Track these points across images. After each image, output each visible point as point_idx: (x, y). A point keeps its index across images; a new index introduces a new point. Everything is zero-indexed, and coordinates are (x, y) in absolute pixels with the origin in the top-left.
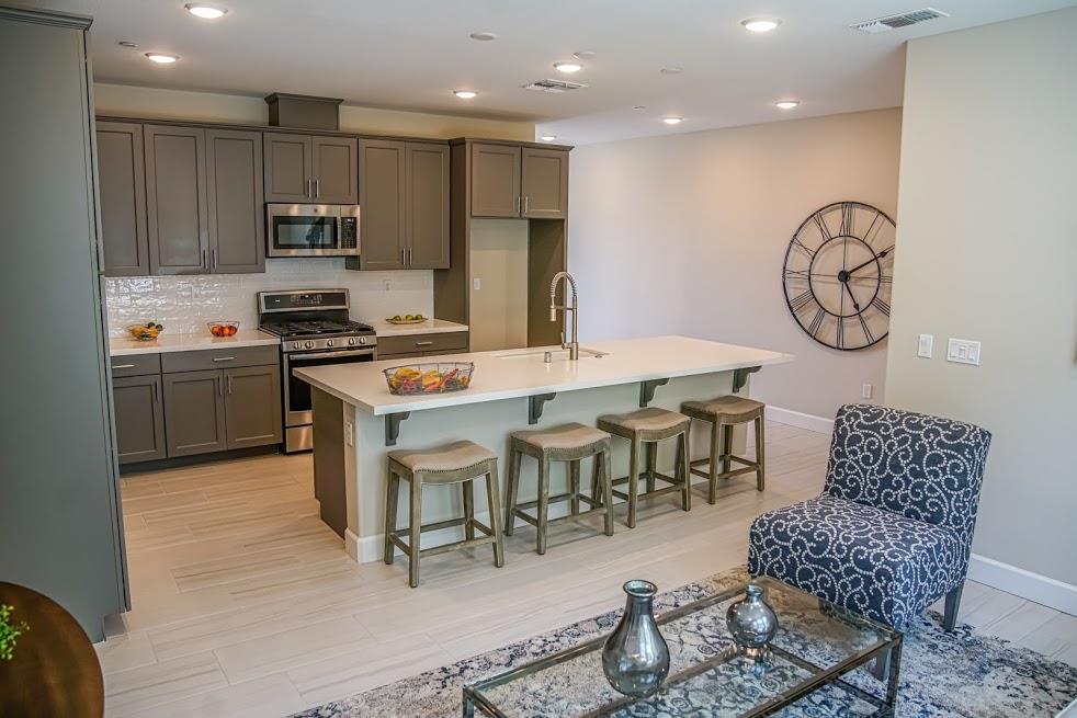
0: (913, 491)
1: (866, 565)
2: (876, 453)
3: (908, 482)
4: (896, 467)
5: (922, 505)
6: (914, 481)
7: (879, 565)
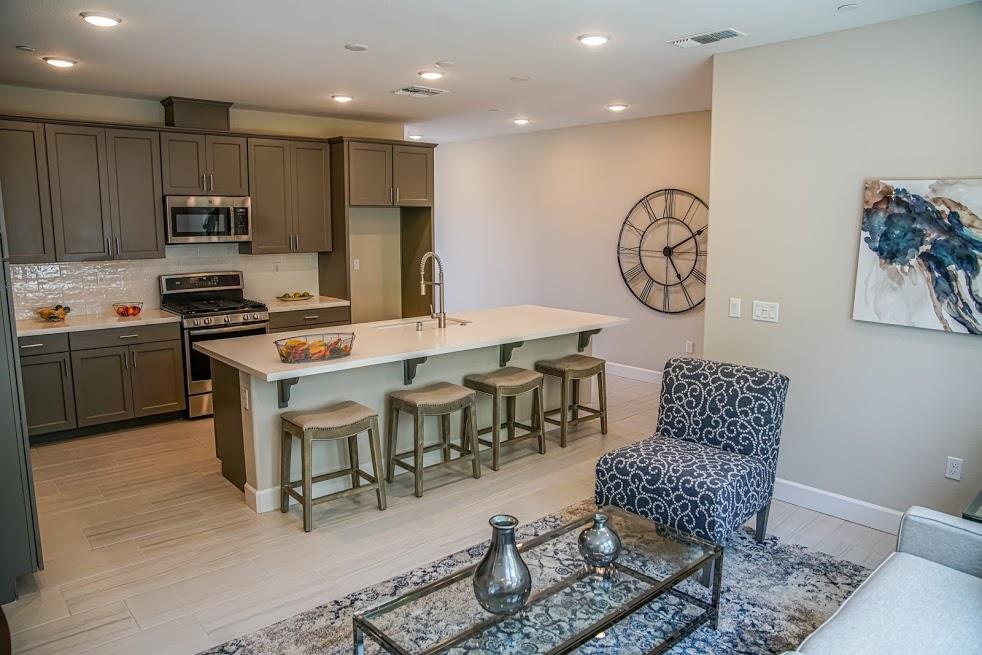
0: (728, 428)
1: (692, 492)
2: (698, 398)
3: (724, 421)
4: (715, 410)
5: (736, 440)
6: (729, 420)
7: (702, 492)
